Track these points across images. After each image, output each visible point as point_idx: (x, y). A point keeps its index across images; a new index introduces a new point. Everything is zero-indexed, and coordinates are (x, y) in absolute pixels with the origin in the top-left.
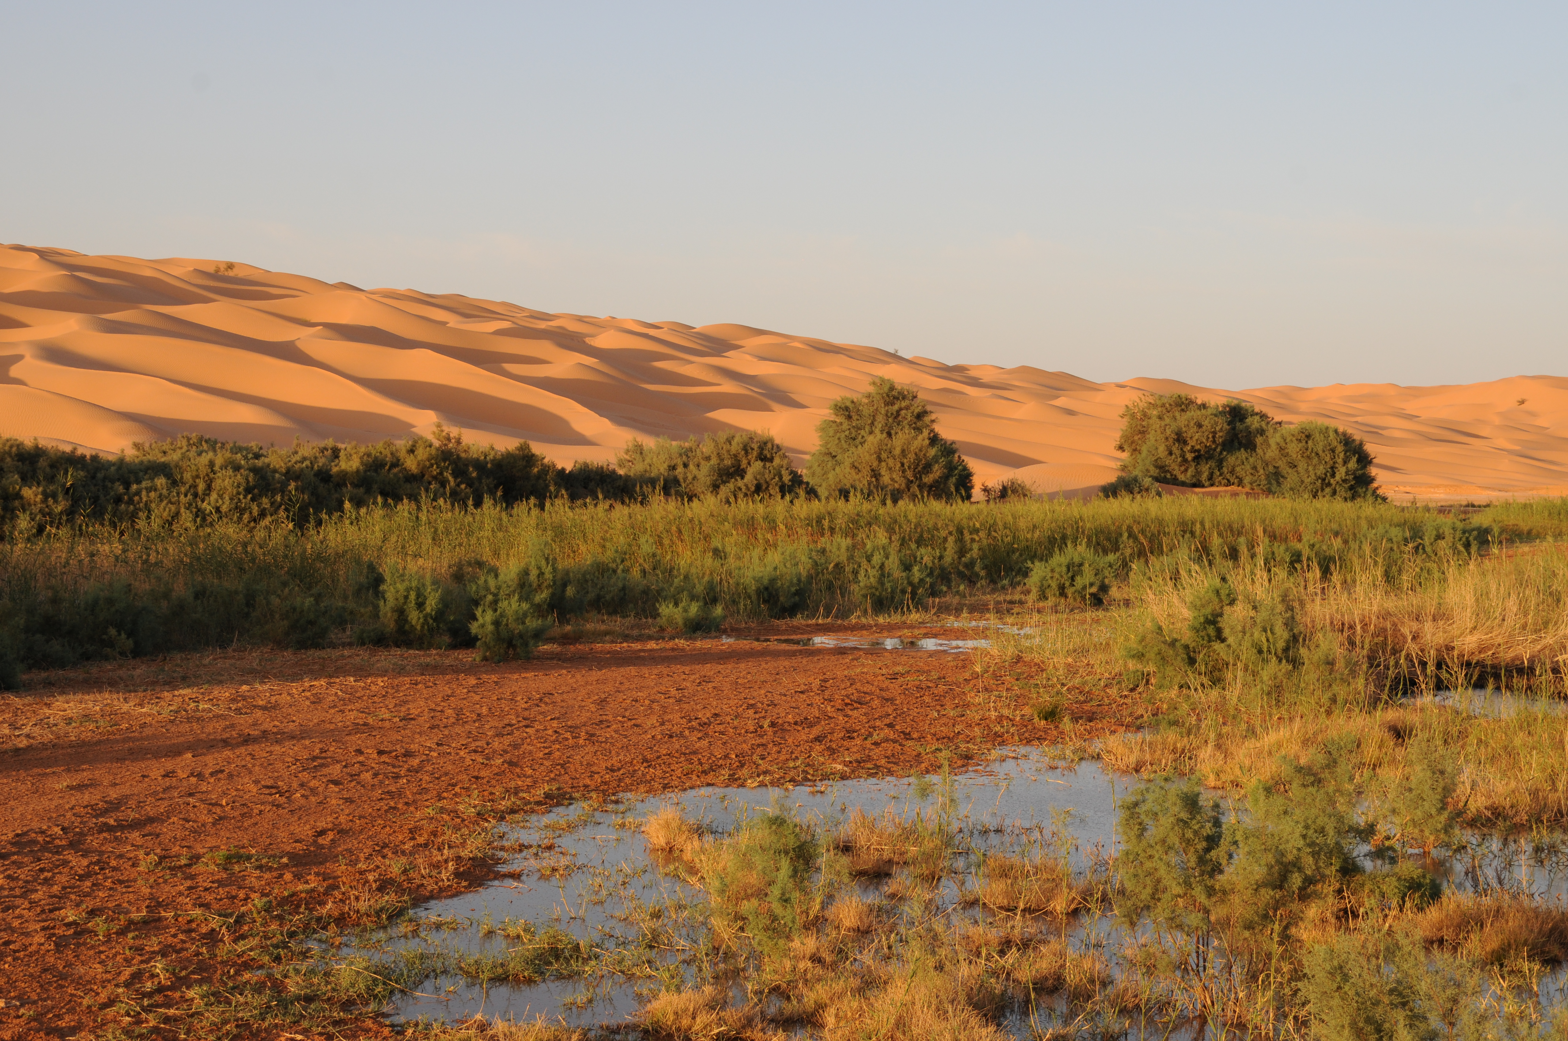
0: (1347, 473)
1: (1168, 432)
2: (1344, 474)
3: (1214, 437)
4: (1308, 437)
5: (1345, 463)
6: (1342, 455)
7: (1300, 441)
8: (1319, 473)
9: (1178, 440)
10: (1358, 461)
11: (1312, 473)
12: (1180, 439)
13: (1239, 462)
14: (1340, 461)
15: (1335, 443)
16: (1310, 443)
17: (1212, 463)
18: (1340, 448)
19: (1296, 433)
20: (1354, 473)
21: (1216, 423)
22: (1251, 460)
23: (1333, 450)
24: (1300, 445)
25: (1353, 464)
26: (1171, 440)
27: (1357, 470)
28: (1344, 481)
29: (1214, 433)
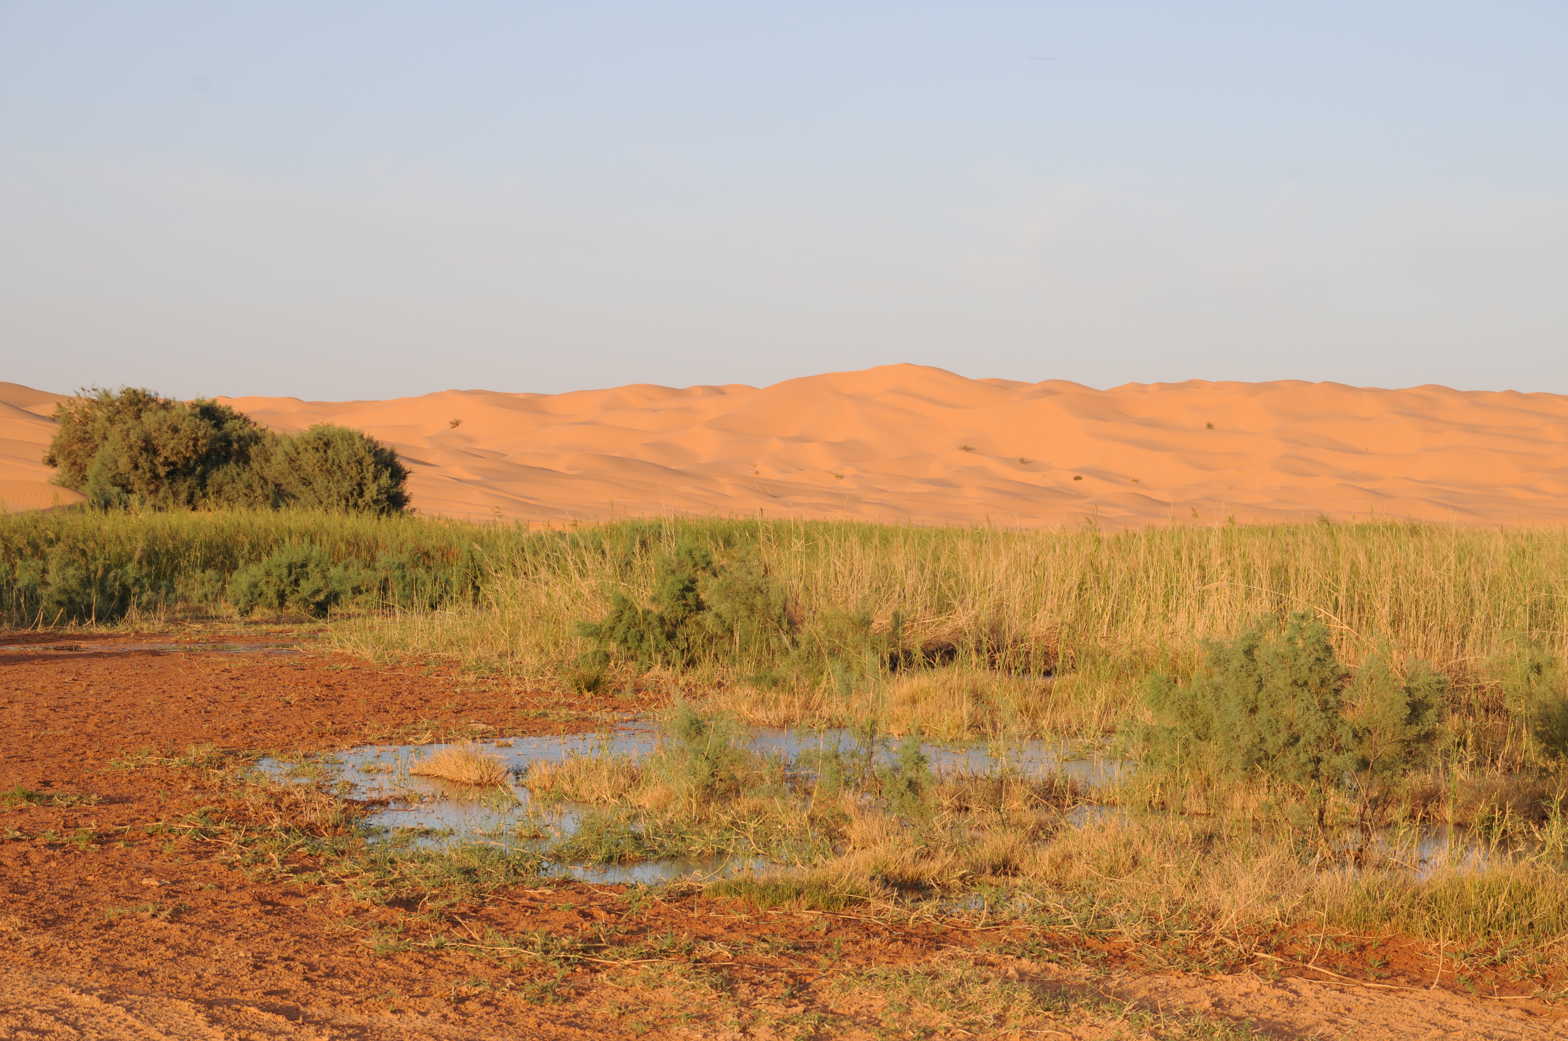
0: (379, 492)
1: (133, 438)
2: (375, 493)
3: (195, 445)
4: (327, 444)
5: (376, 478)
6: (372, 468)
7: (317, 449)
8: (343, 491)
9: (146, 449)
10: (392, 476)
11: (334, 491)
12: (149, 448)
13: (228, 479)
14: (369, 476)
15: (362, 453)
16: (330, 453)
17: (191, 481)
18: (369, 460)
19: (311, 440)
20: (387, 492)
21: (198, 427)
22: (245, 476)
23: (360, 462)
24: (318, 455)
25: (385, 480)
26: (136, 450)
27: (391, 487)
28: (376, 502)
29: (196, 440)
